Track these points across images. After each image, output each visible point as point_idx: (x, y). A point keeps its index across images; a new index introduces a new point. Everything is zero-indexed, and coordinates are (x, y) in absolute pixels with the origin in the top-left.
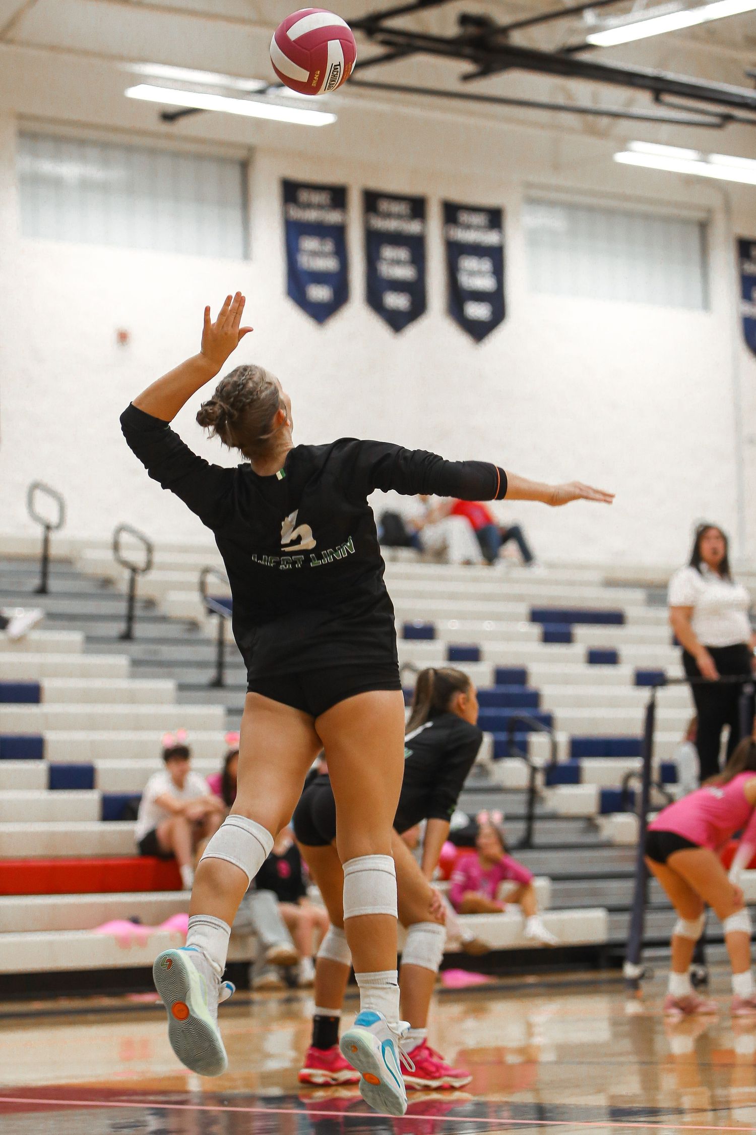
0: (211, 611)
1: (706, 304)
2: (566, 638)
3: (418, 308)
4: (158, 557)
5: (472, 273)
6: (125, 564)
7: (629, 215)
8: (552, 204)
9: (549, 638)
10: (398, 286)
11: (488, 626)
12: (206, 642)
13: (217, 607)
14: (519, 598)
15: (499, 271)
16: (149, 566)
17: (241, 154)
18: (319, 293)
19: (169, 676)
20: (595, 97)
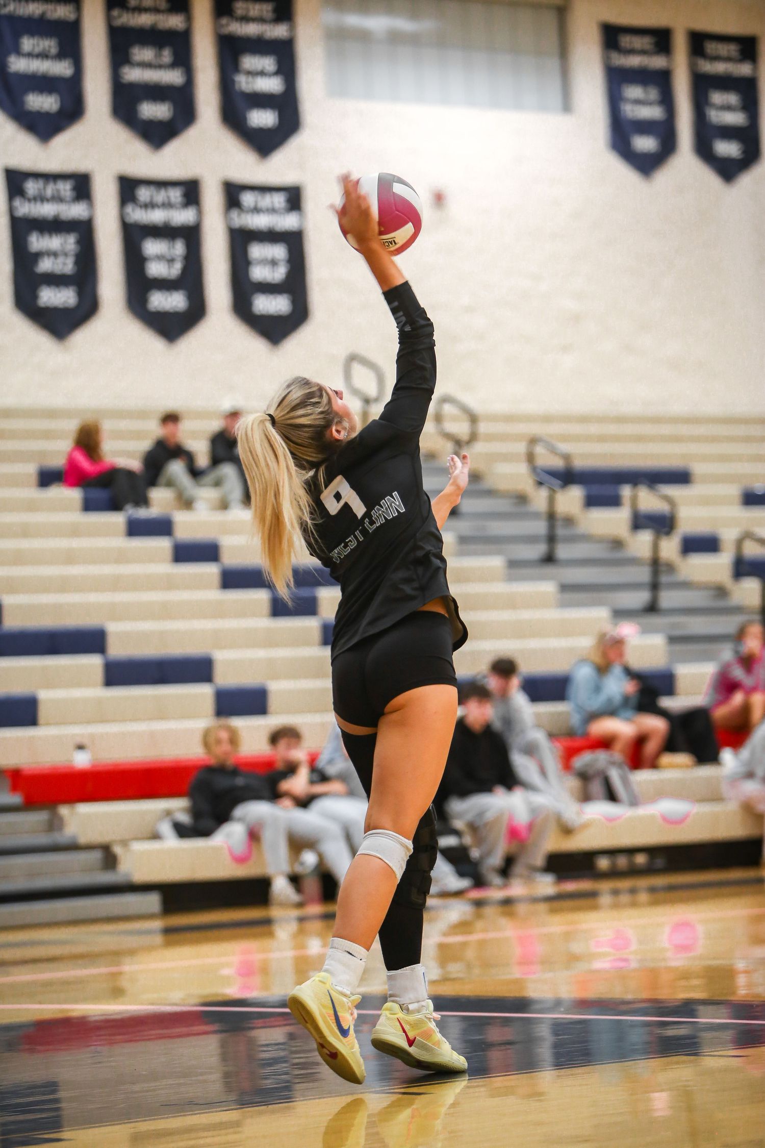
0: (540, 483)
3: (751, 156)
4: (483, 428)
6: (448, 436)
12: (536, 515)
13: (547, 478)
16: (473, 437)
18: (645, 144)
19: (498, 553)
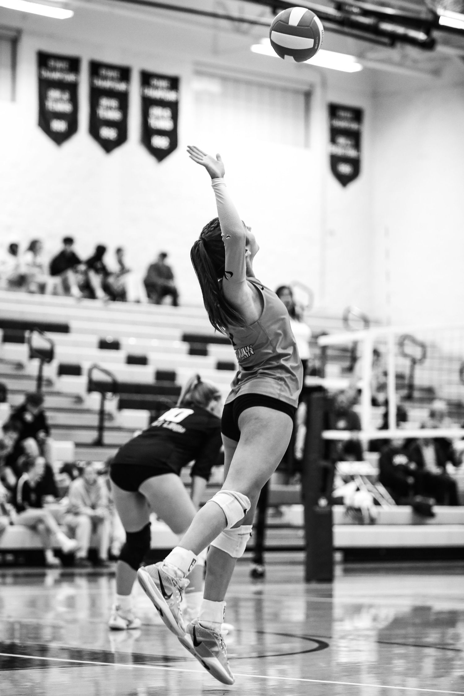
1: (307, 144)
2: (204, 353)
3: (122, 138)
5: (158, 118)
7: (261, 85)
8: (212, 76)
9: (193, 352)
10: (110, 124)
11: (155, 343)
14: (175, 326)
15: (175, 117)
17: (12, 34)
18: (59, 126)
20: (241, 10)
